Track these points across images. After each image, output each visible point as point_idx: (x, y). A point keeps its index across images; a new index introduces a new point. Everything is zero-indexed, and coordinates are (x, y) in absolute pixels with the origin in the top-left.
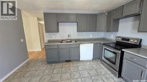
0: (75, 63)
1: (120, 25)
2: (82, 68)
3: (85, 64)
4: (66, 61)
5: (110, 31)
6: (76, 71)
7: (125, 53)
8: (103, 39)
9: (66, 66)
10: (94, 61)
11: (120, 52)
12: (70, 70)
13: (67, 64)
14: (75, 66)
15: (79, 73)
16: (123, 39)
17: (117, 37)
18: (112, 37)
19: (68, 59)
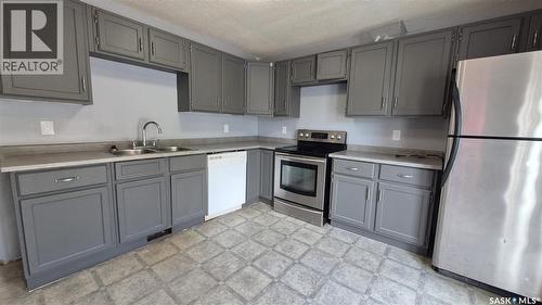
0: (192, 232)
1: (303, 100)
2: (228, 238)
3: (231, 225)
4: (150, 239)
5: (285, 115)
6: (216, 253)
7: (335, 163)
8: (259, 140)
9: (165, 255)
10: (249, 209)
11: (325, 161)
12: (190, 260)
13: (165, 248)
14: (200, 244)
15: (235, 255)
16: (315, 134)
17: (300, 131)
18: (286, 132)
19: (160, 228)
